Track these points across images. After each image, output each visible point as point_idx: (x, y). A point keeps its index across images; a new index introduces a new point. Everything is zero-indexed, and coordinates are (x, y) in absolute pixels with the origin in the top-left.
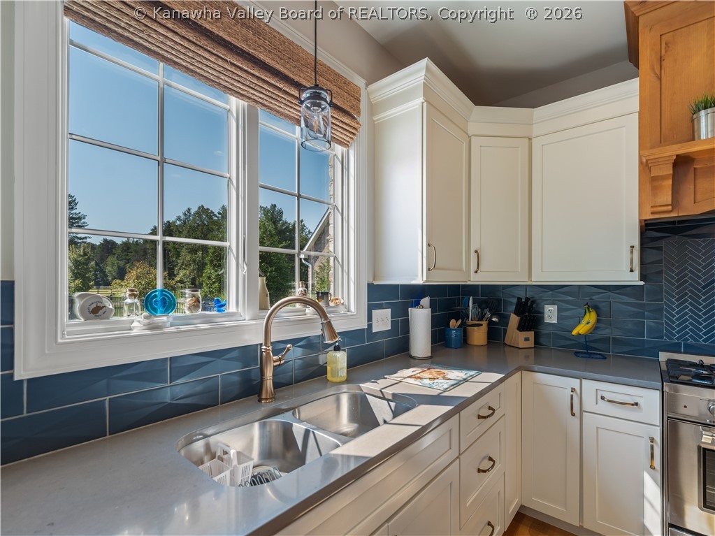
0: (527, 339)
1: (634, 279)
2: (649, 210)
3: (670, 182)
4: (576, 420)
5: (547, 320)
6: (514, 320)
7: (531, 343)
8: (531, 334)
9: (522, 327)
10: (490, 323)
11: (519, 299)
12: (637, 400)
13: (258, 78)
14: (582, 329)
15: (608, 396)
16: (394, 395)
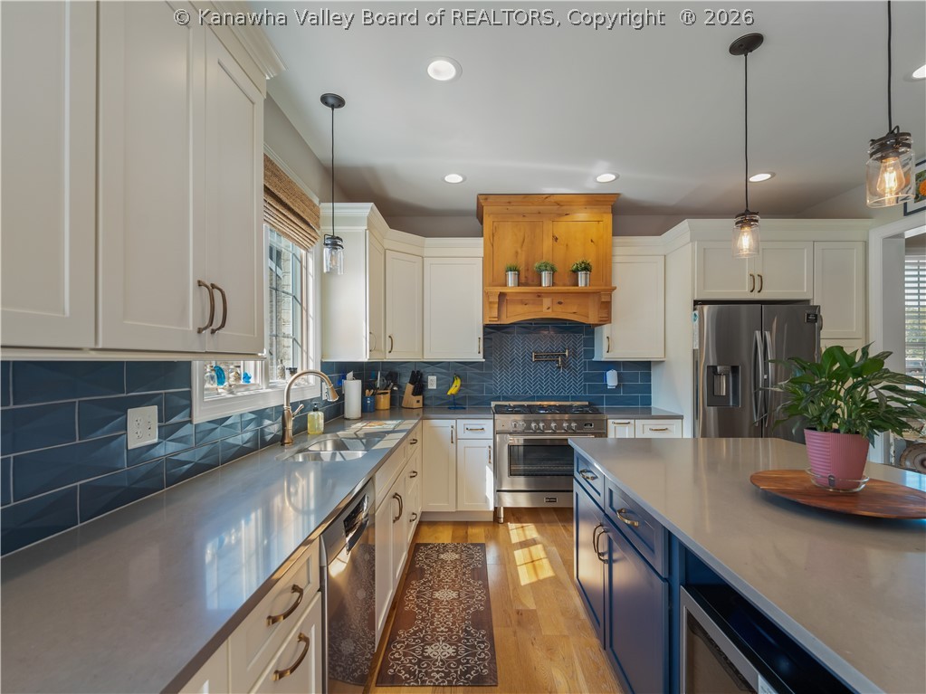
0: (418, 402)
1: (480, 358)
2: (488, 319)
3: (496, 306)
4: (454, 445)
5: (430, 387)
6: (409, 388)
7: (420, 405)
8: (420, 398)
9: (415, 393)
10: (392, 391)
11: (413, 372)
12: (483, 427)
13: (277, 210)
14: (453, 390)
15: (470, 427)
16: (365, 434)
